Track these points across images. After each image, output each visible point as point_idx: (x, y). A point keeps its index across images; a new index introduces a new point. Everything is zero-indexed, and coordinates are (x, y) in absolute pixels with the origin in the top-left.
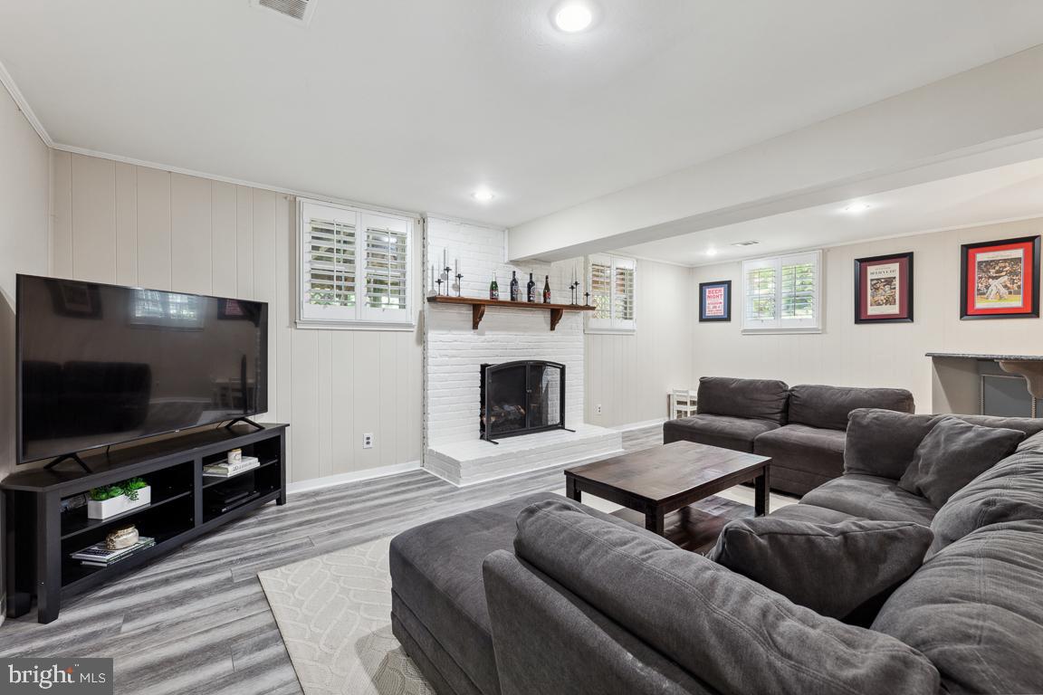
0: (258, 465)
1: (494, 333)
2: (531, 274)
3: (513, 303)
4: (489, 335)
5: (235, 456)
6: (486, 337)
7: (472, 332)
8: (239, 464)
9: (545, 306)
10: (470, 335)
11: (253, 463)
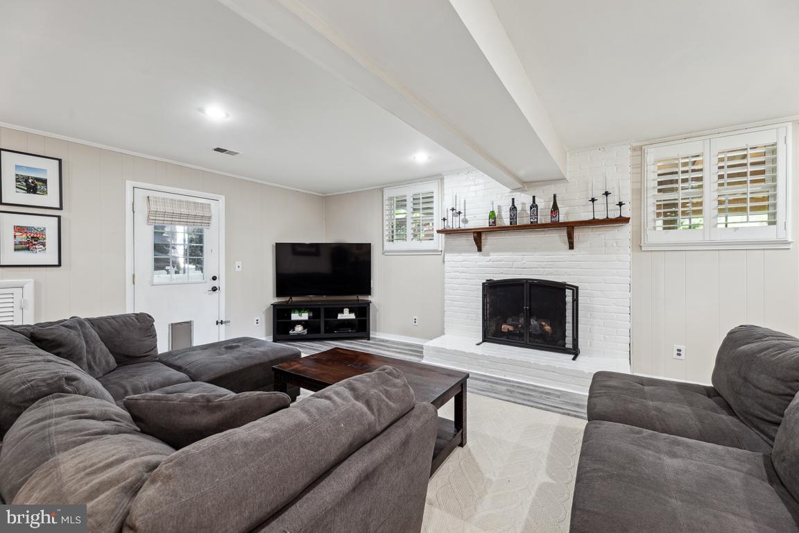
0: (354, 317)
1: (499, 254)
2: (534, 197)
3: (514, 227)
4: (494, 256)
5: (346, 311)
6: (490, 257)
7: (478, 253)
8: (346, 315)
9: (555, 225)
10: (477, 256)
11: (352, 316)
